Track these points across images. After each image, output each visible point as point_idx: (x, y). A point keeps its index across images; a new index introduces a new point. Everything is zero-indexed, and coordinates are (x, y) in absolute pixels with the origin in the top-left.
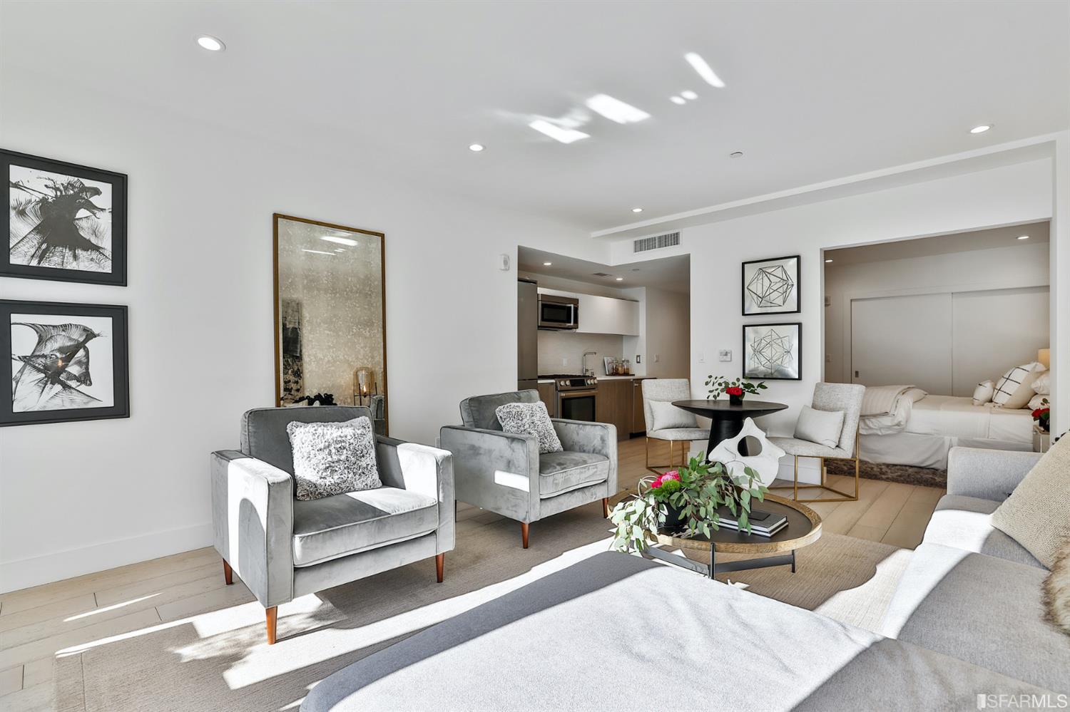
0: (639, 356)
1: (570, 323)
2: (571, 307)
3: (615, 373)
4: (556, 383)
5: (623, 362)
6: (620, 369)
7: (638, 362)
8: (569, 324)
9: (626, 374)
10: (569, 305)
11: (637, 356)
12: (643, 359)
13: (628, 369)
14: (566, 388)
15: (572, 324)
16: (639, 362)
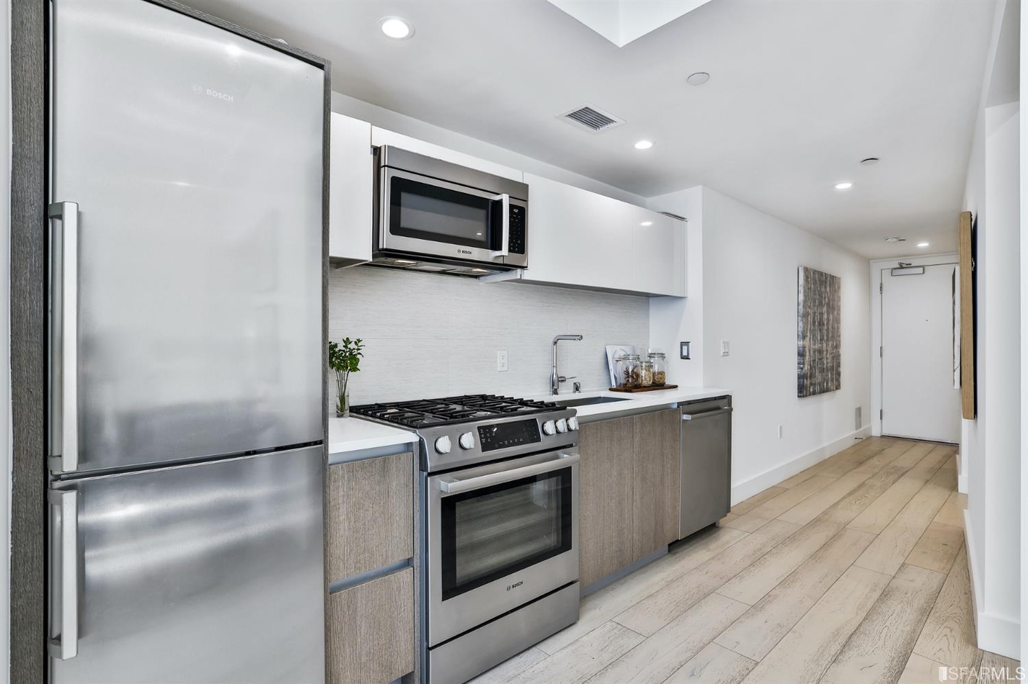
0: (687, 343)
1: (500, 248)
2: (500, 203)
3: (632, 384)
4: (421, 443)
5: (651, 356)
6: (643, 373)
7: (683, 357)
8: (498, 253)
9: (658, 385)
10: (497, 198)
11: (682, 344)
12: (696, 351)
13: (662, 373)
14: (461, 458)
15: (505, 251)
16: (687, 358)
